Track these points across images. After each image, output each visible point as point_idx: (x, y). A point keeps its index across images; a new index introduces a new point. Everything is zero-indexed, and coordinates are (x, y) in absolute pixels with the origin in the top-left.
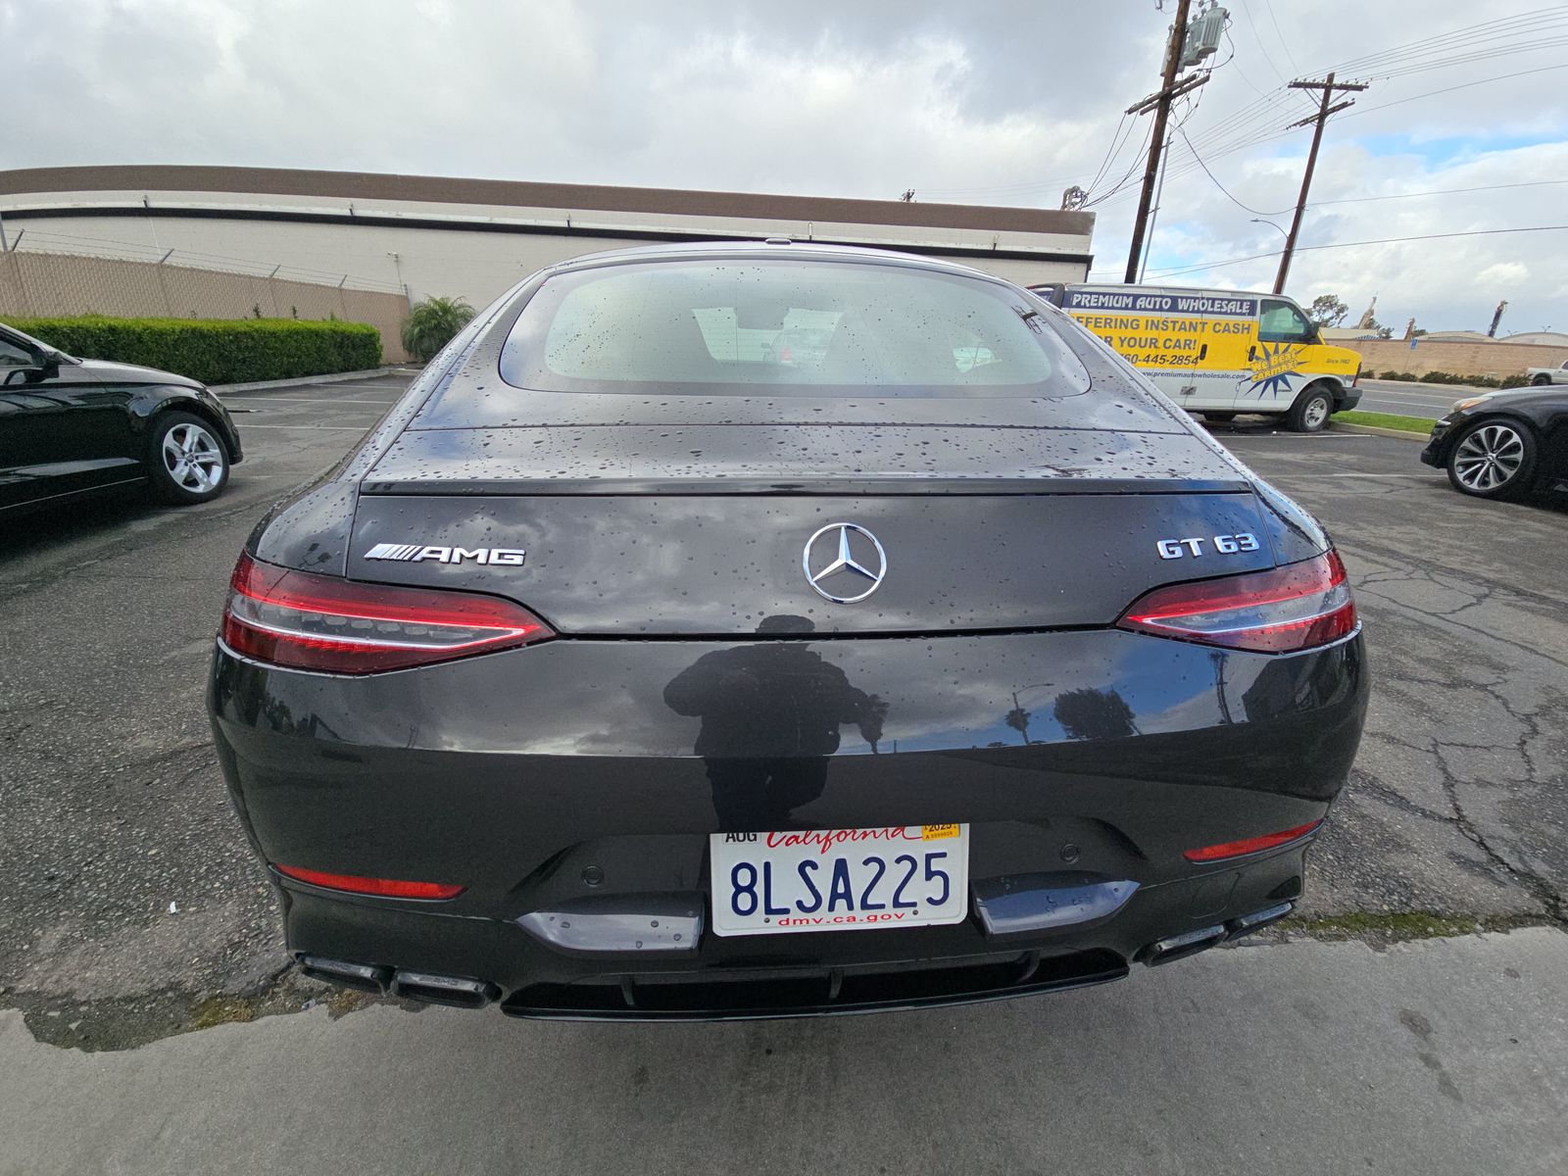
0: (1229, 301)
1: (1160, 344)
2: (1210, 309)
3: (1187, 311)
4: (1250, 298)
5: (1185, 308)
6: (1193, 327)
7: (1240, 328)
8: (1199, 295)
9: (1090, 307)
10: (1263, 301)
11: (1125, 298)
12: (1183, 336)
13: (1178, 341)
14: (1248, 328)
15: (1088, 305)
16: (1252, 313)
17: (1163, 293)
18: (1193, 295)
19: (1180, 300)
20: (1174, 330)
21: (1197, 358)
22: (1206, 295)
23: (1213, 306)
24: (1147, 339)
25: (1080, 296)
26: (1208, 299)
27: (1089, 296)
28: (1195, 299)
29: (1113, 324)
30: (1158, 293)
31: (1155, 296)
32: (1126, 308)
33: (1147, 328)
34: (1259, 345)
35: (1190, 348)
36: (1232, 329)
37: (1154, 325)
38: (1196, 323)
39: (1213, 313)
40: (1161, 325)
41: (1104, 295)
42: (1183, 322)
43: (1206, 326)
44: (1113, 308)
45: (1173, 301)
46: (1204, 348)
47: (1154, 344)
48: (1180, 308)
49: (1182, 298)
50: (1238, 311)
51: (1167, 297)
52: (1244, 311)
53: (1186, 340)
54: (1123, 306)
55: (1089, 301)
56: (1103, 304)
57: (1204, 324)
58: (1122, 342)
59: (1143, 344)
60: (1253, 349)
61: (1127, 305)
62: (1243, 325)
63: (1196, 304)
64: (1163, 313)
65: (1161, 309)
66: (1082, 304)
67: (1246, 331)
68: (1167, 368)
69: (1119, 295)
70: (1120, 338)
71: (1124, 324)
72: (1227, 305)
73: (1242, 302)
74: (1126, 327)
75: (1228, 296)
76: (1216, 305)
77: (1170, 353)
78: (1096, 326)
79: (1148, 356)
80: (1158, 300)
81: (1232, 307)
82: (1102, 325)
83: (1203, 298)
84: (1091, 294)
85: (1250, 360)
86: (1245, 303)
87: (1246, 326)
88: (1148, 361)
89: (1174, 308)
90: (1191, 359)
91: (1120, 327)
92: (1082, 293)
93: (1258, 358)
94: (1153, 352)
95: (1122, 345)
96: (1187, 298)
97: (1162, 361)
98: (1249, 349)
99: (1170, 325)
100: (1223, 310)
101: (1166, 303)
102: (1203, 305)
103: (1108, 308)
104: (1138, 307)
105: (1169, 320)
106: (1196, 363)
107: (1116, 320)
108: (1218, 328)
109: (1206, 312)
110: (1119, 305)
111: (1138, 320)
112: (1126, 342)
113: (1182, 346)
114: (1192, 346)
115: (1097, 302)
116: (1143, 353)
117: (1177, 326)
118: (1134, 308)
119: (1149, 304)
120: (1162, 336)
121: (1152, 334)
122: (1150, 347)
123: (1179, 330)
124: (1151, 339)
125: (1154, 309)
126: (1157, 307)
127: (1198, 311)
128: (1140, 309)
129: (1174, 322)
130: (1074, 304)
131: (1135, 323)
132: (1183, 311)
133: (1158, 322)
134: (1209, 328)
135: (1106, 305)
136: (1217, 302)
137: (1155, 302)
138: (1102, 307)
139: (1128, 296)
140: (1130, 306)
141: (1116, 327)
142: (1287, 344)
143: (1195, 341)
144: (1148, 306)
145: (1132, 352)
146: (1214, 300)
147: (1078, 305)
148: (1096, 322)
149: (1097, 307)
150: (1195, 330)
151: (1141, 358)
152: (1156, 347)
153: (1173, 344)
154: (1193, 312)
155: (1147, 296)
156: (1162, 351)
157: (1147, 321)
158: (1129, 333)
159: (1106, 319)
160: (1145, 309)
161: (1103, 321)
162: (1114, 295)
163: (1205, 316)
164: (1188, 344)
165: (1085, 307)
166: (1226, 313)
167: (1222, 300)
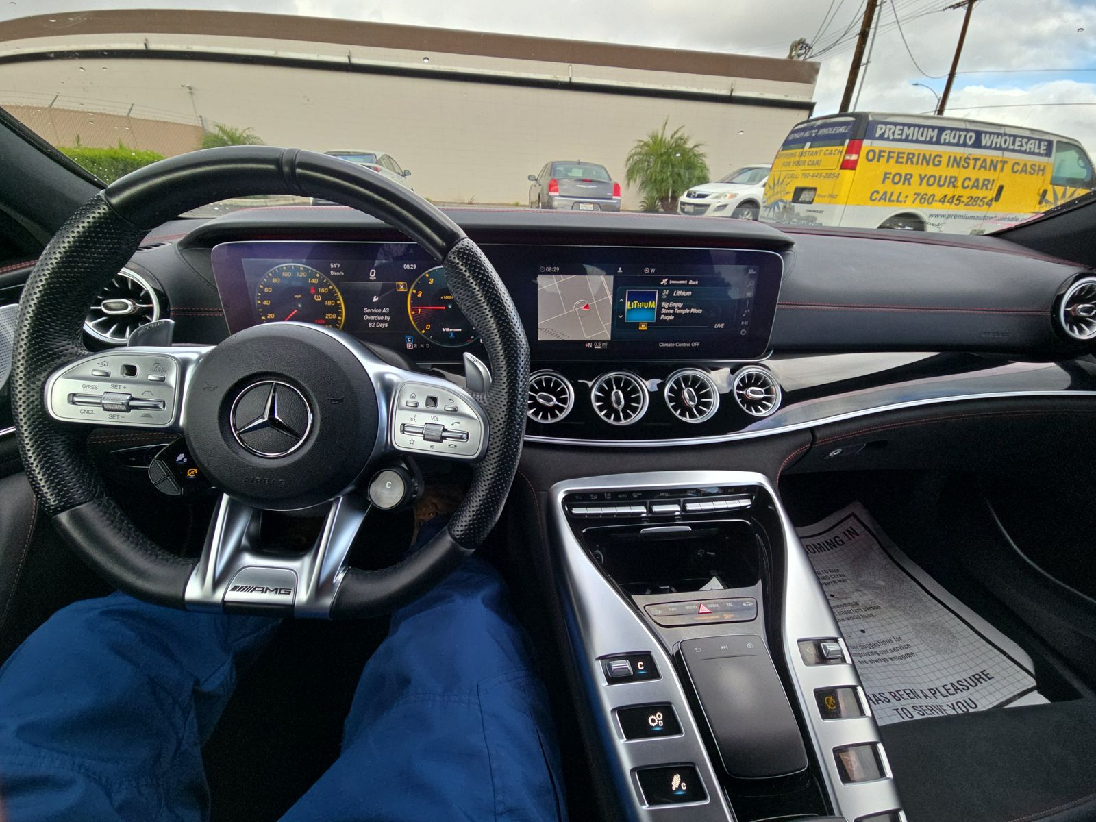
0: (1029, 139)
1: (959, 184)
2: (1011, 147)
3: (990, 148)
4: (1047, 137)
5: (988, 145)
6: (994, 165)
7: (1037, 168)
8: (1002, 131)
9: (894, 140)
10: (1058, 142)
11: (930, 130)
12: (983, 175)
13: (977, 180)
14: (1043, 170)
15: (891, 137)
16: (1048, 154)
17: (969, 126)
18: (998, 130)
19: (983, 135)
20: (974, 168)
21: (991, 200)
22: (1008, 131)
23: (1014, 144)
24: (946, 177)
25: (883, 126)
26: (1010, 136)
27: (892, 127)
28: (998, 134)
29: (915, 160)
30: (962, 126)
31: (960, 130)
32: (930, 142)
33: (948, 166)
34: (1050, 188)
35: (987, 189)
36: (1029, 169)
37: (956, 162)
38: (997, 161)
39: (1013, 151)
40: (962, 163)
41: (909, 126)
42: (985, 160)
43: (1006, 165)
44: (917, 141)
45: (978, 135)
46: (1001, 188)
47: (953, 182)
48: (983, 144)
49: (986, 133)
50: (1037, 151)
51: (972, 131)
52: (1042, 152)
53: (985, 180)
54: (928, 139)
55: (893, 133)
56: (907, 136)
57: (1004, 162)
58: (922, 179)
59: (942, 183)
60: (1045, 192)
61: (931, 138)
62: (1039, 166)
63: (999, 140)
64: (966, 149)
65: (965, 145)
66: (886, 136)
67: (1041, 173)
68: (962, 210)
69: (924, 126)
70: (920, 175)
71: (926, 160)
72: (1027, 143)
73: (1040, 141)
74: (928, 164)
75: (1028, 134)
76: (1017, 143)
77: (966, 193)
78: (897, 162)
79: (945, 196)
80: (963, 134)
81: (1032, 145)
82: (904, 160)
83: (1005, 134)
84: (895, 124)
85: (1040, 203)
86: (1042, 143)
87: (1042, 168)
88: (943, 202)
89: (977, 144)
90: (986, 200)
91: (922, 164)
92: (886, 124)
93: (1047, 202)
94: (949, 191)
95: (921, 184)
96: (991, 133)
97: (958, 202)
98: (1041, 192)
99: (972, 162)
100: (1023, 149)
101: (971, 137)
102: (1005, 141)
103: (912, 141)
104: (942, 141)
105: (971, 157)
106: (990, 205)
107: (919, 155)
108: (1016, 168)
109: (1007, 149)
110: (923, 139)
111: (940, 156)
112: (925, 181)
113: (980, 185)
114: (989, 186)
115: (901, 134)
116: (939, 192)
117: (979, 163)
118: (938, 142)
119: (954, 138)
120: (961, 174)
121: (953, 171)
122: (948, 186)
123: (980, 169)
124: (951, 177)
125: (958, 145)
126: (961, 142)
127: (1000, 149)
128: (945, 144)
129: (976, 160)
130: (877, 135)
131: (938, 158)
132: (986, 147)
133: (961, 158)
134: (1008, 167)
135: (910, 138)
136: (1018, 139)
137: (960, 136)
138: (907, 140)
139: (933, 128)
140: (934, 140)
141: (917, 163)
142: (1073, 189)
143: (993, 181)
144: (952, 141)
145: (930, 190)
146: (1015, 137)
147: (882, 138)
148: (898, 157)
149: (900, 140)
150: (995, 169)
151: (937, 198)
152: (954, 186)
153: (971, 183)
154: (996, 148)
155: (952, 129)
156: (959, 191)
157: (950, 157)
158: (930, 170)
159: (909, 154)
160: (949, 144)
161: (905, 156)
162: (919, 126)
163: (1007, 154)
164: (986, 184)
165: (888, 139)
166: (1025, 152)
167: (1023, 137)
